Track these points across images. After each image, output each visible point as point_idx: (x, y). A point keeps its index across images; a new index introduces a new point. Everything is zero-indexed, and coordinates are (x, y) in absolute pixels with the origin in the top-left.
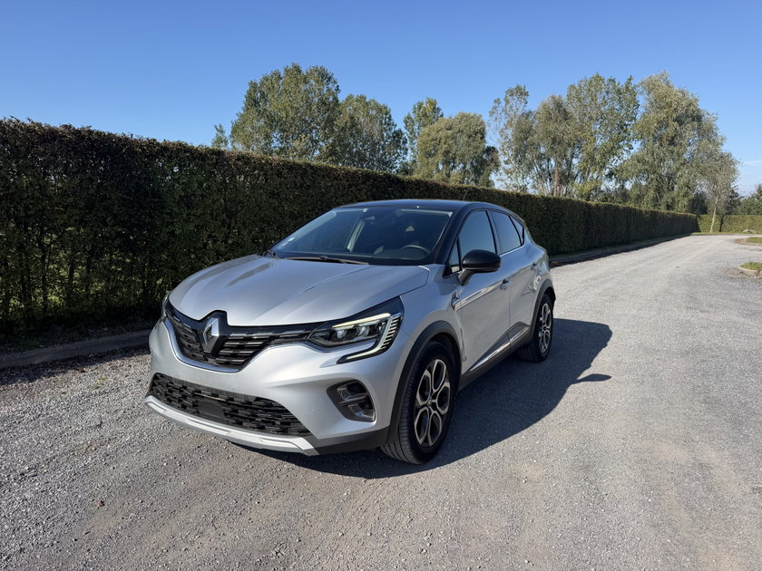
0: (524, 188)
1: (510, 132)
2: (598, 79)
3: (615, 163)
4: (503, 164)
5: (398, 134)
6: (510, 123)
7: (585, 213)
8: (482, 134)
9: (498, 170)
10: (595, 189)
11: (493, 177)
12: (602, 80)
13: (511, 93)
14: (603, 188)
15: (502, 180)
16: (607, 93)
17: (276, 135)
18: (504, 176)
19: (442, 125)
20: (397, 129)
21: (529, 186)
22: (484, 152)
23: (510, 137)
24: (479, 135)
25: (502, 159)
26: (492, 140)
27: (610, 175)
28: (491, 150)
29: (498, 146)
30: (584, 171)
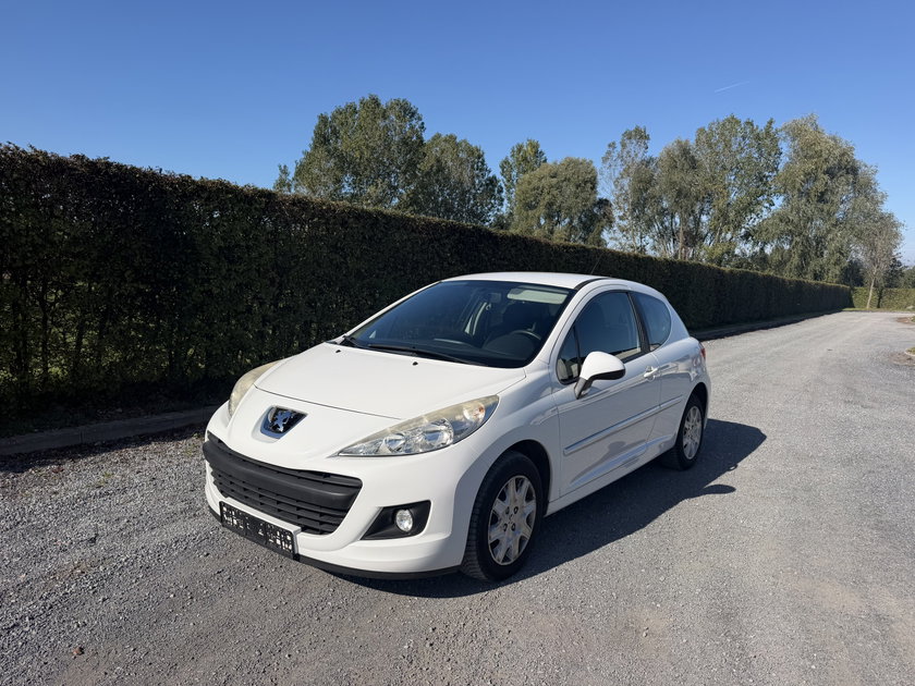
0: (643, 249)
1: (626, 182)
2: (733, 121)
3: (752, 222)
4: (617, 220)
5: (493, 181)
6: (626, 172)
7: (716, 281)
8: (593, 183)
9: (611, 227)
10: (728, 253)
11: (605, 235)
12: (738, 122)
13: (628, 135)
14: (737, 251)
15: (616, 239)
16: (744, 138)
17: (348, 178)
18: (619, 235)
19: (546, 172)
20: (491, 175)
21: (648, 247)
22: (595, 205)
23: (626, 188)
24: (589, 185)
25: (616, 213)
26: (605, 191)
27: (747, 236)
28: (604, 203)
29: (612, 199)
30: (715, 230)
